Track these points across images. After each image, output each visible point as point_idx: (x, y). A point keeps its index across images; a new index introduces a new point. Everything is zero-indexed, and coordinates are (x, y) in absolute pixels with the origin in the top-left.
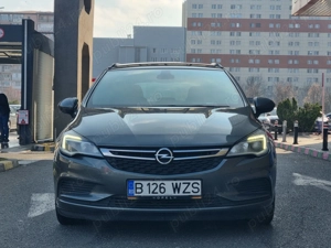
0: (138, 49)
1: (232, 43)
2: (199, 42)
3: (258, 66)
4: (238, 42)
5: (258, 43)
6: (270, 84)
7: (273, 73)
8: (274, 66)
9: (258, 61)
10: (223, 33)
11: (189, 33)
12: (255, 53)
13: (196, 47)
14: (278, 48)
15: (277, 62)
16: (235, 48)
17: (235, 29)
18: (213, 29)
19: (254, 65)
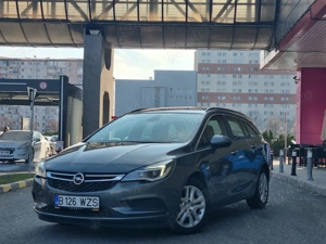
0: (158, 89)
1: (235, 83)
2: (208, 83)
3: (256, 103)
4: (240, 83)
5: (256, 84)
6: (266, 117)
7: (269, 109)
8: (268, 102)
9: (256, 99)
10: (227, 75)
11: (200, 75)
12: (253, 92)
13: (206, 87)
14: (272, 88)
15: (271, 99)
16: (237, 88)
17: (237, 72)
18: (219, 73)
19: (252, 102)
